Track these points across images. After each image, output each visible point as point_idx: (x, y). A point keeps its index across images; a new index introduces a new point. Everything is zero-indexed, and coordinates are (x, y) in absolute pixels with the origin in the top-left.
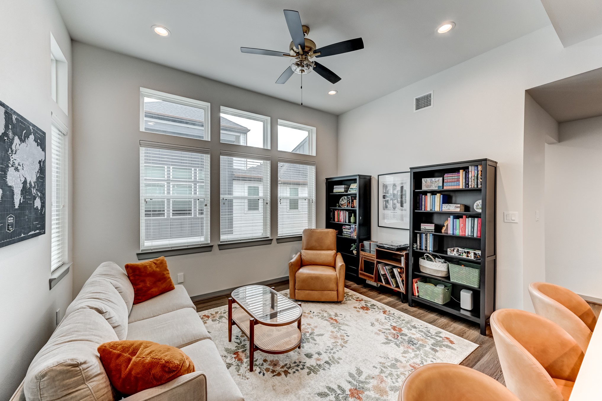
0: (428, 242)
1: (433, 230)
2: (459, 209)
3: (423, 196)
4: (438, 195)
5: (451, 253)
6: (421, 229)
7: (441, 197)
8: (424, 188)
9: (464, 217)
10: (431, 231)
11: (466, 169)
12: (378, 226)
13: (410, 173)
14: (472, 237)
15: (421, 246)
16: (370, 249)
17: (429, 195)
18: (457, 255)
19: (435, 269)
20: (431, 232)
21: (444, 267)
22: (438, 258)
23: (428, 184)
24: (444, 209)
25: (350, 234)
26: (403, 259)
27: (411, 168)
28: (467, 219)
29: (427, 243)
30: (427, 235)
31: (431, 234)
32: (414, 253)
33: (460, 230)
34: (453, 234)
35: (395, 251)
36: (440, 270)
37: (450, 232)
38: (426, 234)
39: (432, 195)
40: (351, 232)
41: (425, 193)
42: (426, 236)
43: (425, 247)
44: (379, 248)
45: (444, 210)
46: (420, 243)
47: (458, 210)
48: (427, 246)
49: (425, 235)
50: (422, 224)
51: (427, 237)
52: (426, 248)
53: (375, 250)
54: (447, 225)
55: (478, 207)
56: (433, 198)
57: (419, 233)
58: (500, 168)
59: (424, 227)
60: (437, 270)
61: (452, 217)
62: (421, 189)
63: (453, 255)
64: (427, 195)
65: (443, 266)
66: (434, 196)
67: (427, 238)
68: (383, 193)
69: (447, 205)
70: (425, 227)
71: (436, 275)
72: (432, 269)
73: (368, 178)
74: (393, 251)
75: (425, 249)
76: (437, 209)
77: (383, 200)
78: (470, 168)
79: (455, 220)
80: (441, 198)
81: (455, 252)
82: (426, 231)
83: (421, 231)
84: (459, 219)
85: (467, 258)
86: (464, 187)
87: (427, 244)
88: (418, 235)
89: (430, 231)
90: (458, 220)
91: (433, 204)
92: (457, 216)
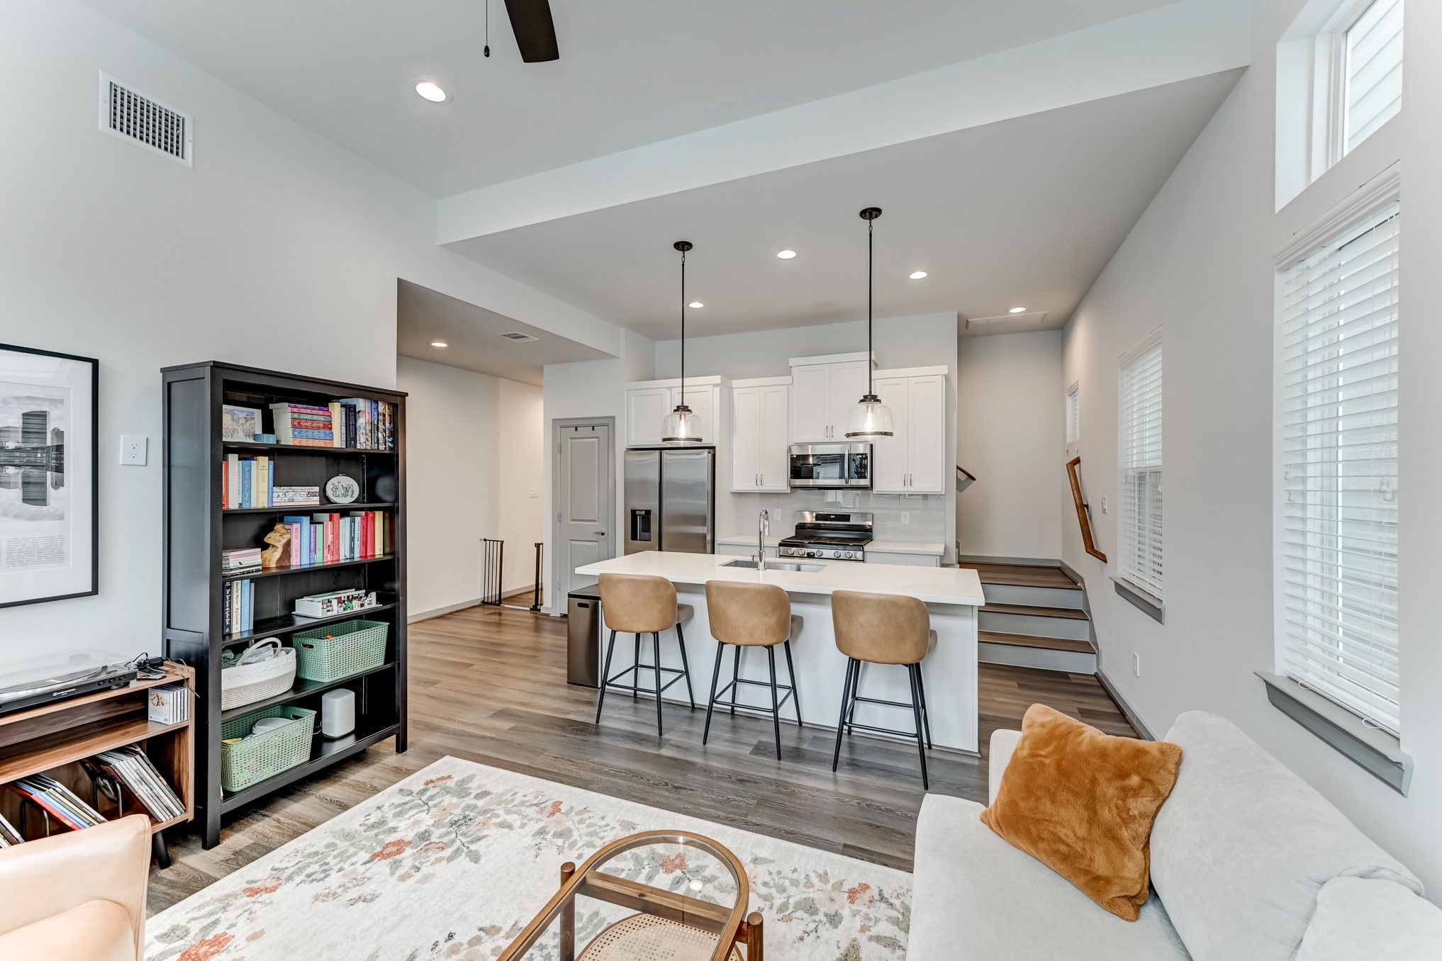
0: (237, 606)
2: (318, 498)
4: (263, 460)
5: (328, 611)
7: (269, 466)
14: (352, 561)
17: (232, 458)
18: (341, 611)
23: (227, 423)
24: (278, 500)
28: (342, 521)
29: (231, 613)
30: (231, 587)
31: (247, 582)
33: (326, 552)
34: (311, 564)
37: (301, 562)
39: (241, 459)
45: (278, 504)
48: (231, 621)
51: (231, 593)
52: (227, 630)
55: (338, 493)
56: (246, 469)
63: (335, 613)
66: (246, 463)
67: (231, 597)
69: (285, 489)
76: (259, 502)
80: (270, 470)
85: (363, 608)
86: (343, 447)
87: (231, 617)
91: (246, 487)
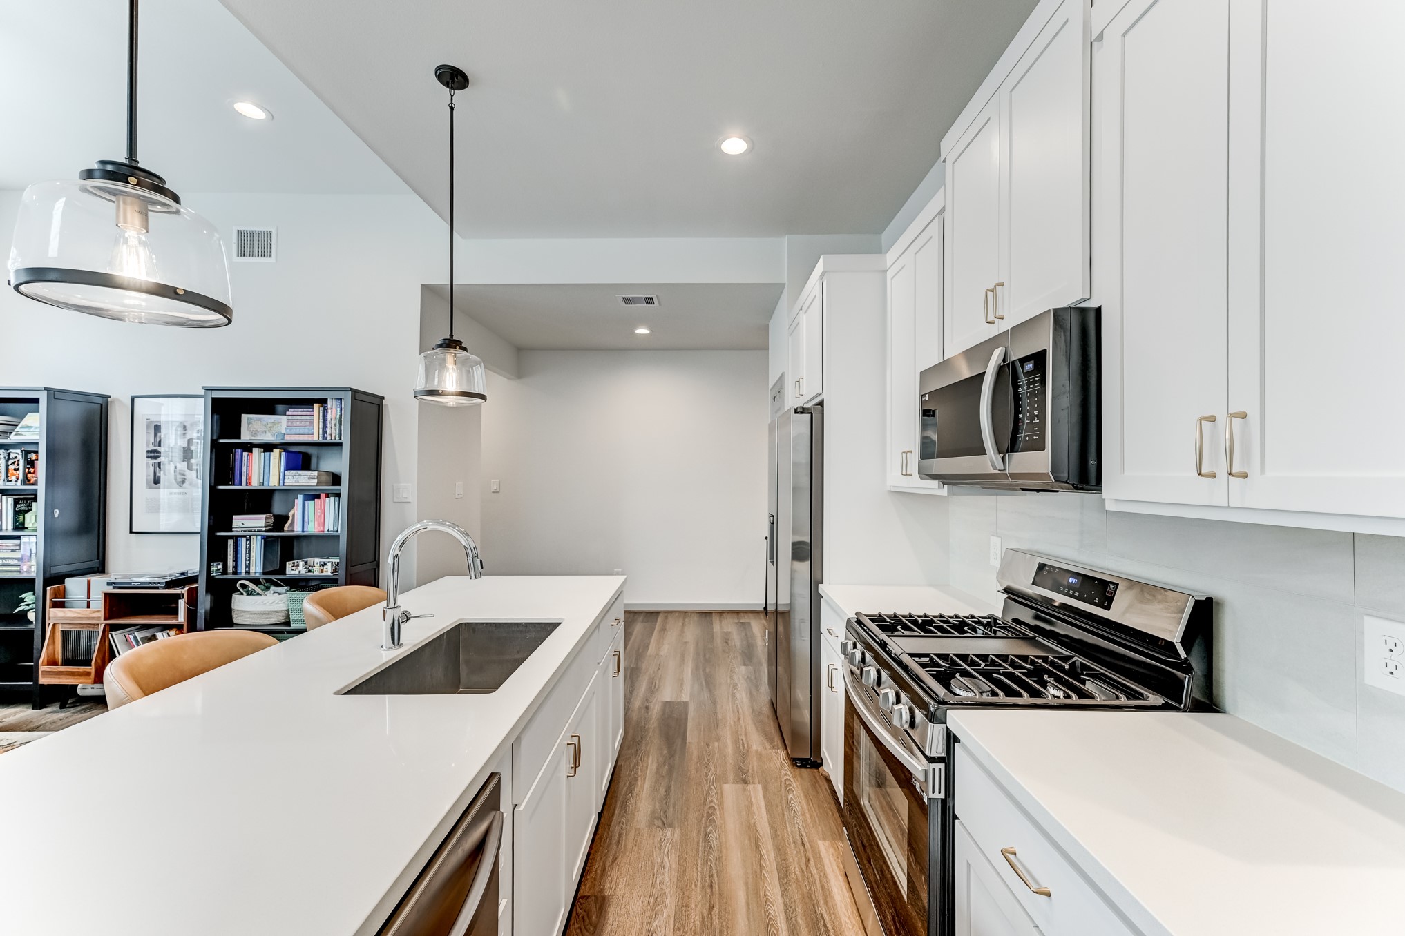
0: (253, 554)
1: (261, 527)
2: (316, 481)
3: (245, 454)
4: (276, 452)
5: (293, 570)
6: (232, 528)
7: (282, 456)
8: (246, 437)
9: (323, 495)
10: (256, 529)
11: (323, 402)
12: (131, 532)
13: (203, 399)
14: (335, 533)
15: (235, 567)
16: (89, 597)
17: (256, 451)
18: (303, 572)
19: (263, 610)
20: (256, 533)
21: (284, 603)
22: (277, 585)
23: (253, 427)
24: (288, 481)
25: (20, 563)
26: (182, 604)
27: (207, 389)
28: (327, 500)
29: (249, 558)
30: (250, 540)
31: (259, 538)
32: (212, 584)
33: (316, 523)
34: (303, 531)
35: (164, 588)
36: (273, 610)
37: (298, 529)
38: (248, 538)
39: (264, 452)
40: (21, 559)
41: (248, 447)
42: (248, 542)
43: (246, 567)
44: (114, 588)
45: (287, 484)
46: (233, 561)
47: (314, 482)
48: (249, 564)
49: (247, 540)
50: (234, 516)
51: (250, 544)
52: (247, 569)
53: (102, 597)
54: (294, 515)
56: (267, 458)
57: (231, 537)
58: (390, 407)
59: (241, 522)
60: (266, 612)
61: (300, 497)
62: (240, 438)
63: (297, 572)
64: (252, 452)
65: (281, 601)
66: (267, 454)
67: (250, 547)
68: (148, 445)
69: (294, 472)
70: (243, 522)
71: (265, 623)
72: (255, 612)
73: (100, 400)
74: (157, 588)
75: (246, 572)
76: (273, 483)
77: (148, 464)
78: (329, 402)
79: (306, 503)
80: (282, 460)
81: (301, 568)
82: (245, 531)
83: (232, 531)
84: (314, 500)
85: (321, 574)
86: (321, 438)
87: (249, 560)
88: (230, 542)
89: (255, 531)
90: (312, 503)
91: (267, 471)
92: (313, 496)
